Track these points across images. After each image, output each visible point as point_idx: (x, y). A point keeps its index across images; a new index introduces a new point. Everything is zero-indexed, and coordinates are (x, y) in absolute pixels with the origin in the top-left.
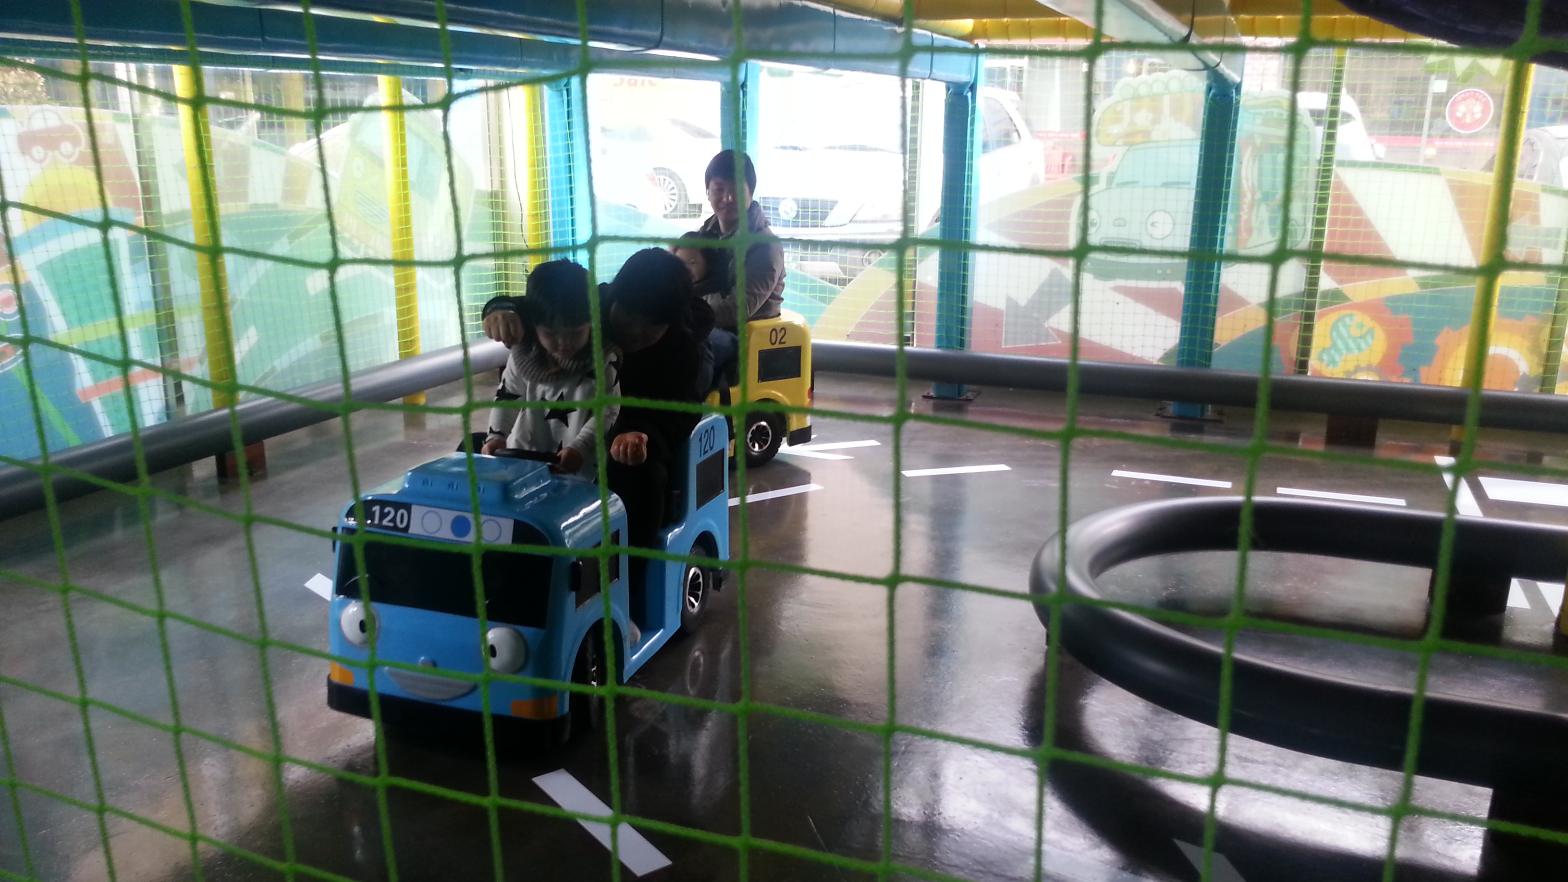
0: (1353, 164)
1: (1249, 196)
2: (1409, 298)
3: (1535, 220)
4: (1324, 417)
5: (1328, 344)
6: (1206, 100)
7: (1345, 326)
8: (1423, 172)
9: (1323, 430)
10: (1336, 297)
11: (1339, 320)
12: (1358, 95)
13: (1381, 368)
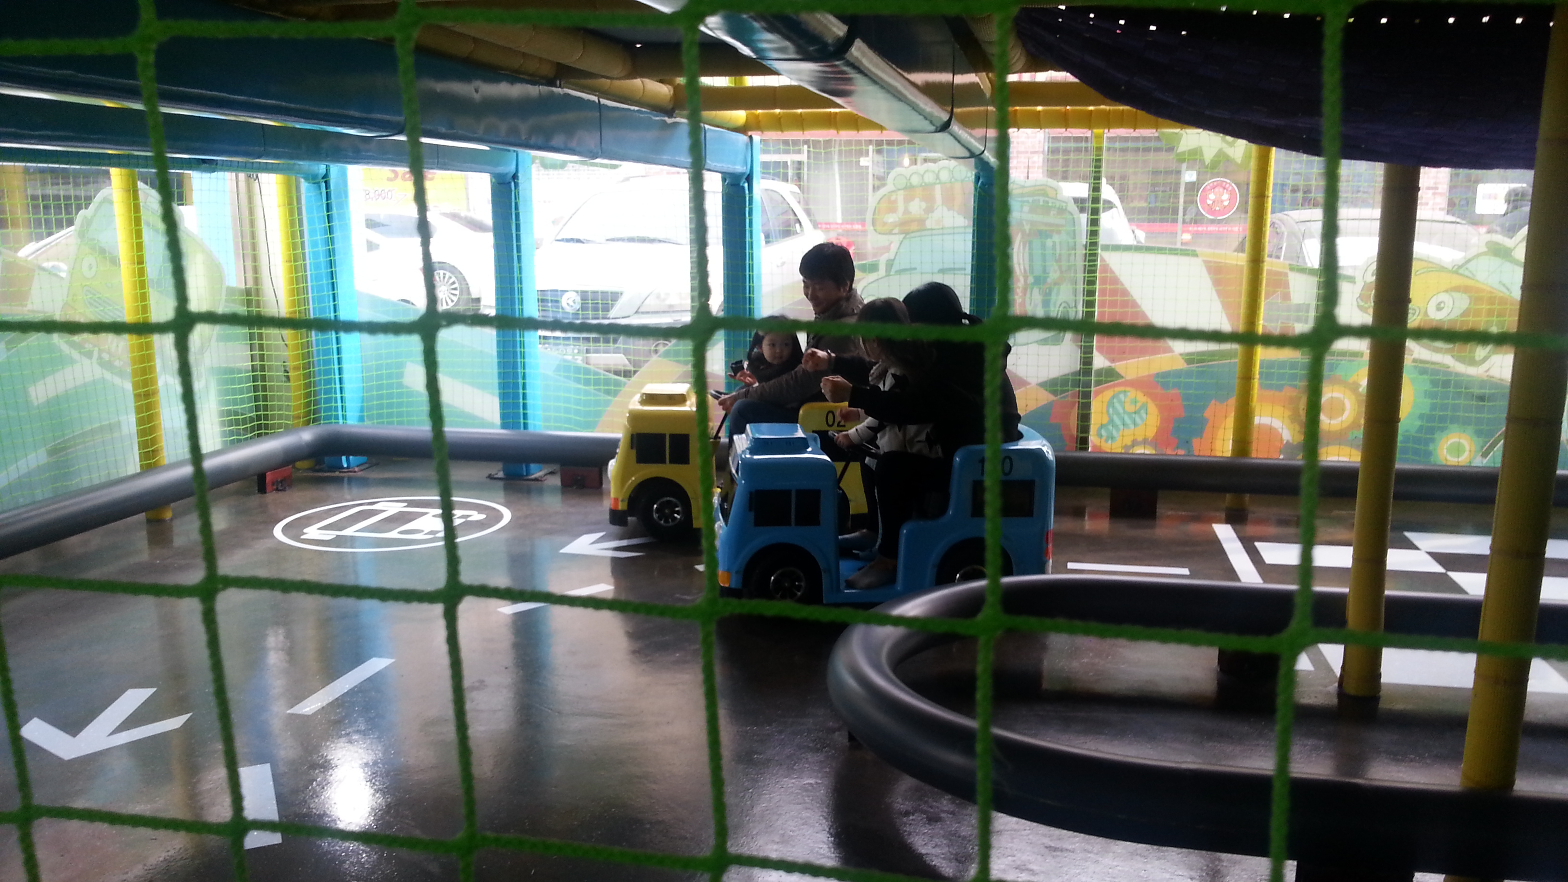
0: (1117, 248)
1: (1022, 280)
2: (1178, 374)
3: (1287, 297)
4: (1108, 491)
5: (1105, 420)
6: (976, 189)
7: (1120, 401)
8: (1181, 255)
9: (1107, 504)
10: (1109, 375)
11: (1113, 397)
12: (1117, 182)
13: (1155, 442)
